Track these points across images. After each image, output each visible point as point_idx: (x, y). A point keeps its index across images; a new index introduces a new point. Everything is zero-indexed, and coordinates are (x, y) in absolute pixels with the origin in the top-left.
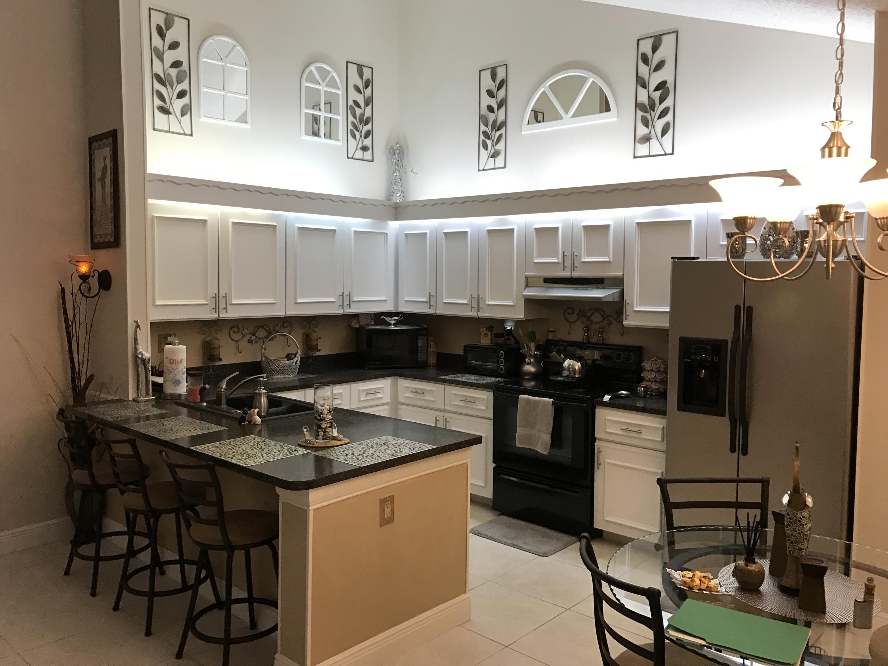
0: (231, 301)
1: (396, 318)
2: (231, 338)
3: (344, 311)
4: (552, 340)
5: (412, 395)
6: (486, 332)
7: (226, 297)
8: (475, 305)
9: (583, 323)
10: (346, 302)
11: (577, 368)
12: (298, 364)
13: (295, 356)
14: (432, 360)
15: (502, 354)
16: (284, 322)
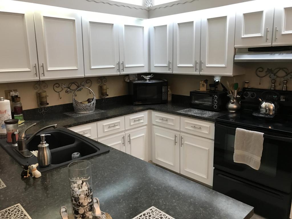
0: (47, 69)
1: (150, 76)
2: (55, 91)
3: (120, 73)
4: (247, 88)
5: (160, 121)
6: (203, 83)
7: (43, 66)
8: (198, 67)
9: (271, 77)
10: (121, 68)
11: (272, 108)
12: (95, 105)
13: (93, 100)
14: (170, 99)
15: (216, 97)
16: (87, 80)
